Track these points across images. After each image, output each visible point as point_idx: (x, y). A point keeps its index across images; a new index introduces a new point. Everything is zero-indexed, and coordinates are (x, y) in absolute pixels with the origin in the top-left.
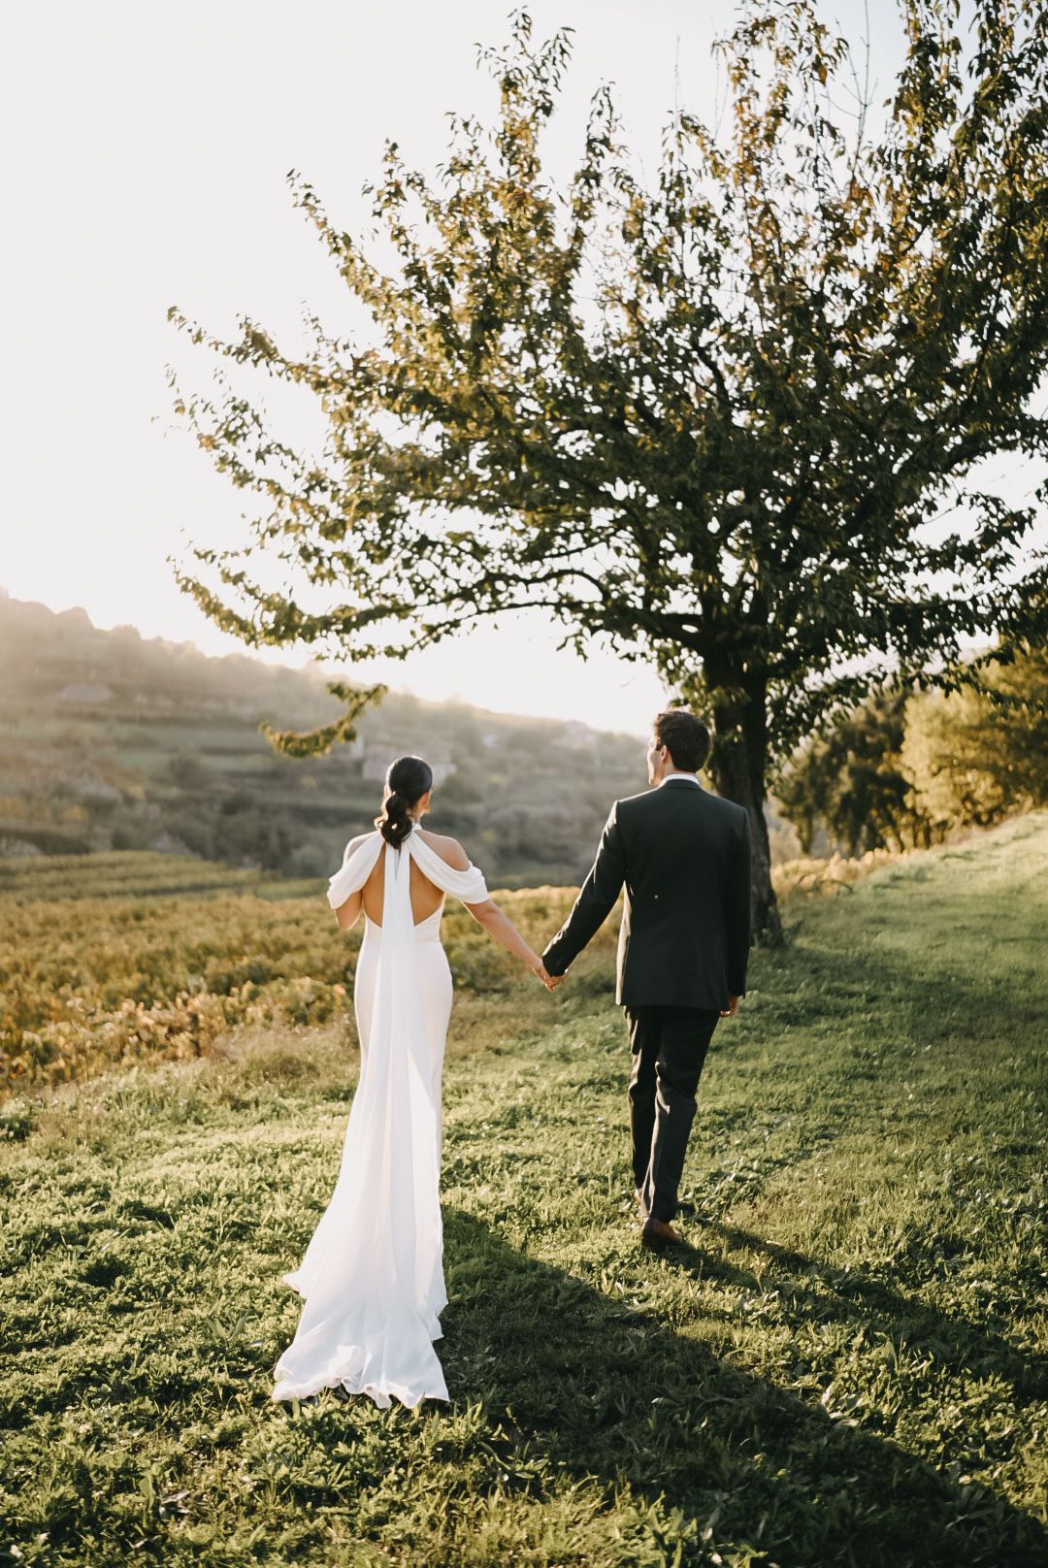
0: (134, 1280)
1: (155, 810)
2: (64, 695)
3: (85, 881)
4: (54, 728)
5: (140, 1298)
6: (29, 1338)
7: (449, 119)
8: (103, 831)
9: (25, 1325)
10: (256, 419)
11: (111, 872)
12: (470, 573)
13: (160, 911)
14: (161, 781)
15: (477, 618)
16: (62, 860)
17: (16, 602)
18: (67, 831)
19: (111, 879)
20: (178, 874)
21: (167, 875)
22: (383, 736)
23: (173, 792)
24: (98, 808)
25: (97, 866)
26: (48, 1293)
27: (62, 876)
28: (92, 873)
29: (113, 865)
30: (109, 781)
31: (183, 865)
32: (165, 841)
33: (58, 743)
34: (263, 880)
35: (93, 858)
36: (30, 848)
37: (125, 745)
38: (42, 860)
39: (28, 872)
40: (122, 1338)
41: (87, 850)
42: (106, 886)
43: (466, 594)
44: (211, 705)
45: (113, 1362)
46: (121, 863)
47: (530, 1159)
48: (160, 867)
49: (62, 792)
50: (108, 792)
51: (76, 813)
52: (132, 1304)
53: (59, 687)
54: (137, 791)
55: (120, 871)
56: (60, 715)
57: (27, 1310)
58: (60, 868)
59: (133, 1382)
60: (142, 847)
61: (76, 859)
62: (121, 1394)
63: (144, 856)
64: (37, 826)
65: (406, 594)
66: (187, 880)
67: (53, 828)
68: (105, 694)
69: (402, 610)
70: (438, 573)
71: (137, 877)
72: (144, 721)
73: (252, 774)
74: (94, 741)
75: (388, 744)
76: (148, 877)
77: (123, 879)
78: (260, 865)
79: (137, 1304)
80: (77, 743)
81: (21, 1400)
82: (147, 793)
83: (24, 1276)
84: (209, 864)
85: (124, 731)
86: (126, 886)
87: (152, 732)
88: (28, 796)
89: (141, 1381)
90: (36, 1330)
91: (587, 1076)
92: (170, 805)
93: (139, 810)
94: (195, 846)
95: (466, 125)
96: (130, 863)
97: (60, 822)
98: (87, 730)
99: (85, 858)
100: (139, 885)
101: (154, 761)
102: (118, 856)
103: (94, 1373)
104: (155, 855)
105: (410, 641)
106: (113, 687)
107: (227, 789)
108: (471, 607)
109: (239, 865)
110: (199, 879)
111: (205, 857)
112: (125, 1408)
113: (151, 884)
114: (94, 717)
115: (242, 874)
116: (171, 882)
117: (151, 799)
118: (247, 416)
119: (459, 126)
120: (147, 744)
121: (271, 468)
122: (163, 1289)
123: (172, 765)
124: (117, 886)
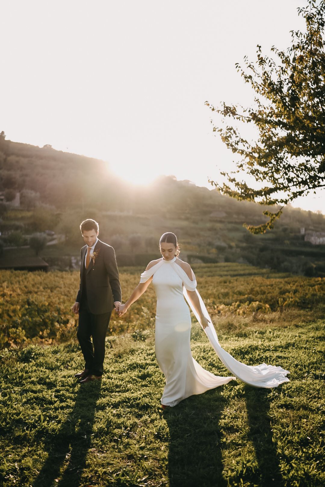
0: (151, 379)
1: (238, 250)
2: (212, 215)
3: (216, 271)
4: (209, 225)
5: (150, 384)
6: (118, 390)
7: (291, 33)
8: (222, 256)
9: (117, 386)
10: (234, 132)
11: (224, 269)
12: (304, 176)
13: (232, 281)
14: (241, 241)
15: (309, 190)
16: (209, 265)
17: (198, 187)
18: (211, 256)
19: (224, 271)
20: (244, 270)
21: (241, 270)
22: (311, 227)
23: (244, 245)
24: (220, 249)
25: (220, 267)
26: (127, 379)
27: (209, 269)
28: (218, 269)
29: (224, 267)
30: (224, 241)
31: (246, 267)
32: (241, 260)
33: (210, 229)
34: (271, 272)
35: (219, 264)
36: (199, 261)
37: (230, 230)
38: (203, 265)
39: (199, 268)
40: (139, 393)
41: (217, 262)
42: (222, 273)
43: (304, 183)
44: (257, 218)
45: (133, 398)
46: (227, 266)
47: (285, 358)
48: (239, 268)
49: (210, 244)
50: (223, 244)
51: (214, 251)
52: (147, 385)
53: (210, 212)
54: (233, 244)
55: (226, 269)
56: (211, 221)
57: (120, 383)
58: (208, 267)
59: (136, 404)
60: (234, 261)
61: (213, 265)
62: (132, 406)
63: (234, 264)
64: (202, 254)
65: (286, 183)
66: (247, 272)
67: (206, 255)
68: (224, 215)
69: (285, 188)
70: (296, 176)
71: (232, 270)
72: (236, 223)
73: (269, 239)
74: (220, 229)
75: (313, 230)
76: (235, 270)
77: (227, 271)
78: (270, 268)
79: (149, 385)
80: (215, 230)
81: (106, 404)
82: (236, 245)
83: (124, 375)
84: (254, 267)
85: (230, 226)
86: (228, 273)
87: (238, 226)
88: (199, 245)
89: (138, 404)
90: (120, 388)
91: (319, 335)
92: (243, 249)
93: (234, 250)
94: (250, 261)
95: (297, 34)
96: (229, 266)
97: (209, 253)
98: (219, 225)
99: (216, 264)
100: (232, 273)
101: (238, 235)
102: (226, 264)
103: (127, 400)
104: (237, 264)
105: (288, 198)
106: (226, 212)
107: (261, 244)
108: (307, 187)
109: (264, 268)
110: (251, 272)
111: (253, 265)
112: (131, 410)
113: (236, 273)
114: (221, 222)
115: (264, 271)
116: (242, 272)
117: (237, 247)
118: (232, 131)
119: (294, 35)
120: (237, 230)
121: (240, 146)
122: (157, 382)
123: (244, 236)
124: (225, 273)
